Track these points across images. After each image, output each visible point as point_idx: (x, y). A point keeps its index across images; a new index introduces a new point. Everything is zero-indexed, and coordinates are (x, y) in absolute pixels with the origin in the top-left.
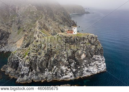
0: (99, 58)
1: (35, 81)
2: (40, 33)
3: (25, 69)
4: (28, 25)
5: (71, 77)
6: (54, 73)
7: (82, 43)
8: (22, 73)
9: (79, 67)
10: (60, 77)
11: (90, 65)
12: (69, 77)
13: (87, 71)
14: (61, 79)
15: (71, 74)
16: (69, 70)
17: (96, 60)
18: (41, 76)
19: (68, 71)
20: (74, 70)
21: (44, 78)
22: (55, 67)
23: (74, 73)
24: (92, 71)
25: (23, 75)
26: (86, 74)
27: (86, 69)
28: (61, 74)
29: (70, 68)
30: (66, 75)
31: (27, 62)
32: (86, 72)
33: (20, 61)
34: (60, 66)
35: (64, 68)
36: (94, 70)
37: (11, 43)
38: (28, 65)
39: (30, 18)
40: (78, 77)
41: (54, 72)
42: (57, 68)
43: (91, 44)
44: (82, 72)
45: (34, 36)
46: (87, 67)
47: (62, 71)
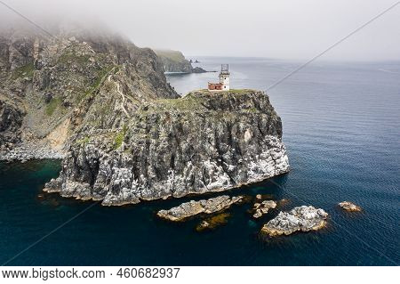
0: (274, 141)
1: (149, 199)
3: (123, 174)
5: (226, 183)
6: (189, 179)
7: (244, 107)
8: (117, 182)
9: (240, 161)
10: (202, 186)
11: (259, 158)
12: (221, 184)
13: (256, 170)
14: (204, 190)
15: (225, 177)
16: (220, 168)
17: (270, 147)
18: (161, 187)
19: (216, 171)
20: (231, 167)
21: (167, 191)
22: (189, 164)
23: (231, 174)
24: (264, 170)
26: (255, 178)
27: (253, 165)
28: (203, 180)
29: (222, 165)
30: (214, 180)
31: (127, 157)
32: (252, 173)
33: (104, 159)
34: (199, 161)
35: (208, 164)
36: (269, 169)
37: (32, 138)
40: (239, 185)
41: (187, 175)
42: (193, 167)
43: (260, 109)
44: (246, 172)
46: (255, 160)
47: (205, 172)
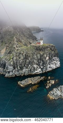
0: (56, 59)
1: (18, 75)
2: (17, 44)
3: (11, 68)
4: (8, 39)
5: (40, 71)
6: (29, 70)
7: (47, 50)
8: (9, 70)
9: (45, 65)
10: (33, 72)
11: (51, 64)
12: (39, 71)
13: (50, 67)
15: (40, 70)
16: (39, 67)
17: (54, 60)
18: (21, 72)
19: (38, 68)
20: (42, 67)
21: (23, 73)
22: (30, 66)
23: (42, 69)
24: (52, 67)
25: (9, 72)
26: (49, 69)
27: (49, 66)
28: (34, 70)
29: (39, 66)
30: (37, 70)
32: (48, 68)
33: (7, 63)
34: (33, 65)
35: (35, 66)
36: (54, 67)
38: (12, 65)
39: (9, 35)
40: (44, 72)
41: (29, 69)
42: (31, 67)
43: (52, 50)
44: (47, 68)
45: (14, 46)
46: (49, 65)
47: (34, 68)
